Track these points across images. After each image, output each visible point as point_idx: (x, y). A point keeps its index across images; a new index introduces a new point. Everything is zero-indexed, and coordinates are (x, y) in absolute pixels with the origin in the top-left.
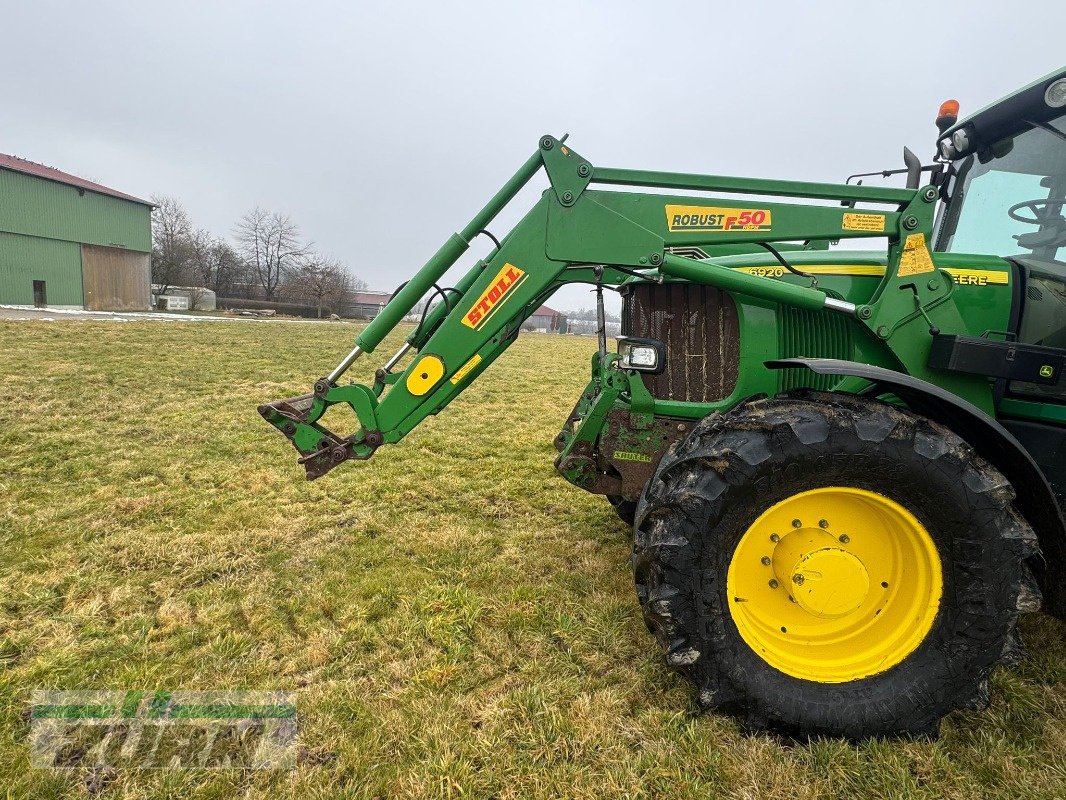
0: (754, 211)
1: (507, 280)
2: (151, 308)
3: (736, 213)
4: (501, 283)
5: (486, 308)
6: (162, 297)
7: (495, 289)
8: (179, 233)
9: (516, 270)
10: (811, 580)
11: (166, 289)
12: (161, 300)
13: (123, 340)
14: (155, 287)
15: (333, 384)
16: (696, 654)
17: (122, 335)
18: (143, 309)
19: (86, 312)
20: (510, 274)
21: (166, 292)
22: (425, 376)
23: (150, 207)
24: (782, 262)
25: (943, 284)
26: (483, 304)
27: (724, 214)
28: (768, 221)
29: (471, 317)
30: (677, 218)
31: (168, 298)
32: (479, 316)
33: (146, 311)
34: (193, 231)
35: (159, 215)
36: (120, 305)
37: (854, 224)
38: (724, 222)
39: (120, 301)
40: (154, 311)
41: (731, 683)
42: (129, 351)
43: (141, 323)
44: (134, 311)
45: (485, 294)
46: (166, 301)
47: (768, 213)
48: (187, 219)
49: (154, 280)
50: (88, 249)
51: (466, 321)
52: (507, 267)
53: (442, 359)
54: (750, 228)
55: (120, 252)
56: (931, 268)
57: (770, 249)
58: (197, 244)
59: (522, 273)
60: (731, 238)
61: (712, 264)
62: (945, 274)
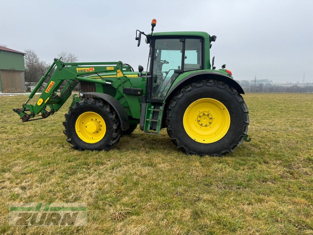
0: (91, 68)
1: (52, 84)
2: (25, 91)
3: (88, 69)
4: (51, 84)
5: (49, 89)
6: (29, 87)
7: (50, 86)
8: (35, 62)
9: (53, 82)
10: (88, 127)
11: (30, 84)
12: (28, 88)
13: (11, 101)
14: (26, 83)
15: (26, 104)
16: (70, 139)
17: (11, 100)
18: (22, 91)
19: (3, 94)
20: (52, 83)
21: (30, 85)
22: (40, 102)
23: (23, 54)
24: (99, 76)
25: (124, 78)
26: (48, 88)
27: (86, 69)
28: (94, 70)
29: (47, 91)
30: (78, 70)
31: (31, 87)
32: (48, 90)
33: (24, 92)
34: (40, 61)
35: (28, 56)
36: (14, 91)
37: (108, 69)
38: (86, 70)
39: (14, 89)
40: (26, 92)
41: (76, 144)
42: (11, 105)
43: (18, 96)
44: (19, 93)
45: (49, 86)
46: (30, 88)
47: (93, 68)
48: (38, 57)
49: (26, 81)
50: (2, 71)
51: (46, 92)
52: (52, 82)
53: (43, 99)
54: (91, 71)
55: (14, 71)
56: (123, 75)
57: (97, 74)
58: (42, 66)
59: (54, 82)
60: (88, 73)
61: (85, 78)
62: (125, 76)
